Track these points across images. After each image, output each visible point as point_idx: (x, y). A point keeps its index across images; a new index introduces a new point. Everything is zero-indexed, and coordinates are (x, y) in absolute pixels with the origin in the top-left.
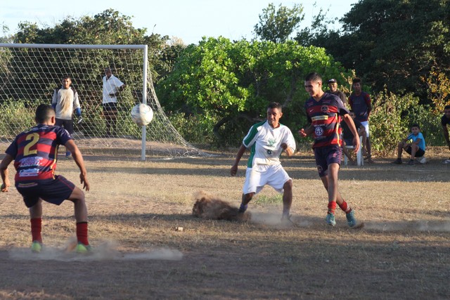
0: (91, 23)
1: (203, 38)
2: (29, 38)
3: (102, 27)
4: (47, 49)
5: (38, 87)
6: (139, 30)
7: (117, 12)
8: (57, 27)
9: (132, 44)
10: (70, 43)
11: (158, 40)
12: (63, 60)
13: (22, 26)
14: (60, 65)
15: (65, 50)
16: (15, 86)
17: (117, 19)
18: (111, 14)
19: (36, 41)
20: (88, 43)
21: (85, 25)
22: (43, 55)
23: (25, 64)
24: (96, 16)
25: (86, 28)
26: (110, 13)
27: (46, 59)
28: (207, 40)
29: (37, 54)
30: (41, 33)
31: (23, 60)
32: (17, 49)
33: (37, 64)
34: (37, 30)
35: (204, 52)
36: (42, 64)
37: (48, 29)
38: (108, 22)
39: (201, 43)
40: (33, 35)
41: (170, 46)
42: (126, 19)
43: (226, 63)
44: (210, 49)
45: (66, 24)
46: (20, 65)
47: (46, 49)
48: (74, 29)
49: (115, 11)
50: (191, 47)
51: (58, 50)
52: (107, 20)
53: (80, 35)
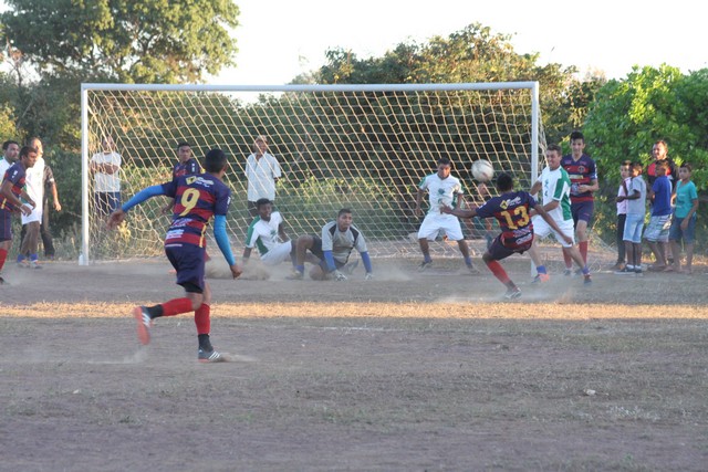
0: (445, 46)
1: (635, 69)
2: (340, 75)
3: (464, 54)
4: (369, 93)
5: (355, 157)
6: (527, 56)
7: (488, 29)
8: (387, 54)
9: (514, 81)
10: (410, 82)
11: (559, 73)
12: (397, 110)
13: (331, 55)
14: (392, 118)
15: (400, 93)
16: (317, 157)
17: (487, 40)
18: (478, 32)
19: (350, 80)
20: (438, 81)
21: (435, 51)
22: (364, 103)
23: (332, 119)
24: (452, 36)
25: (435, 54)
26: (476, 29)
27: (368, 110)
28: (640, 72)
29: (353, 102)
30: (360, 66)
31: (329, 112)
32: (319, 94)
33: (352, 119)
34: (353, 62)
35: (634, 91)
36: (362, 119)
37: (371, 60)
38: (473, 45)
39: (632, 77)
40: (347, 70)
41: (581, 82)
42: (503, 40)
43: (674, 109)
44: (644, 86)
45: (403, 51)
46: (325, 121)
47: (367, 93)
48: (416, 58)
49: (483, 26)
50: (613, 83)
51: (388, 93)
52: (471, 41)
53: (426, 66)
